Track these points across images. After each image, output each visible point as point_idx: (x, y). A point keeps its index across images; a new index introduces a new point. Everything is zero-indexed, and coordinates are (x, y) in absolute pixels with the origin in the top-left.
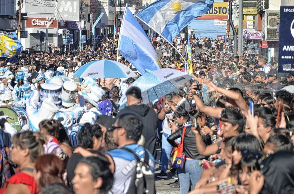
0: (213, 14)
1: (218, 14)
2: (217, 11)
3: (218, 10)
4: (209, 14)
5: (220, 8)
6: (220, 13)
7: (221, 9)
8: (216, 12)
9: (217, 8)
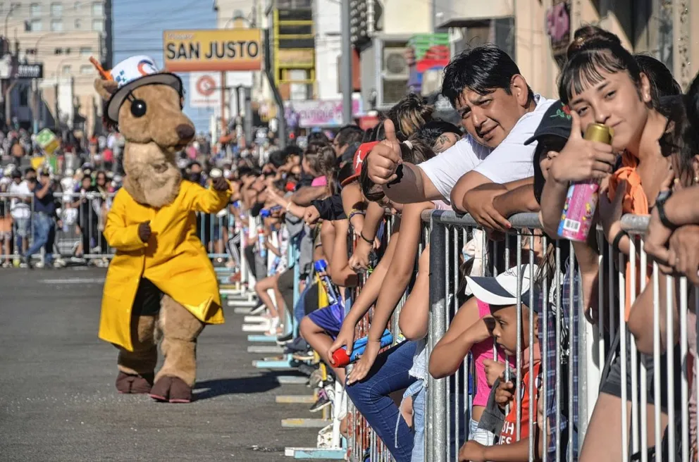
0: (225, 59)
1: (237, 59)
2: (234, 51)
3: (237, 47)
4: (214, 59)
5: (242, 43)
6: (242, 55)
7: (245, 46)
8: (231, 53)
9: (233, 44)
